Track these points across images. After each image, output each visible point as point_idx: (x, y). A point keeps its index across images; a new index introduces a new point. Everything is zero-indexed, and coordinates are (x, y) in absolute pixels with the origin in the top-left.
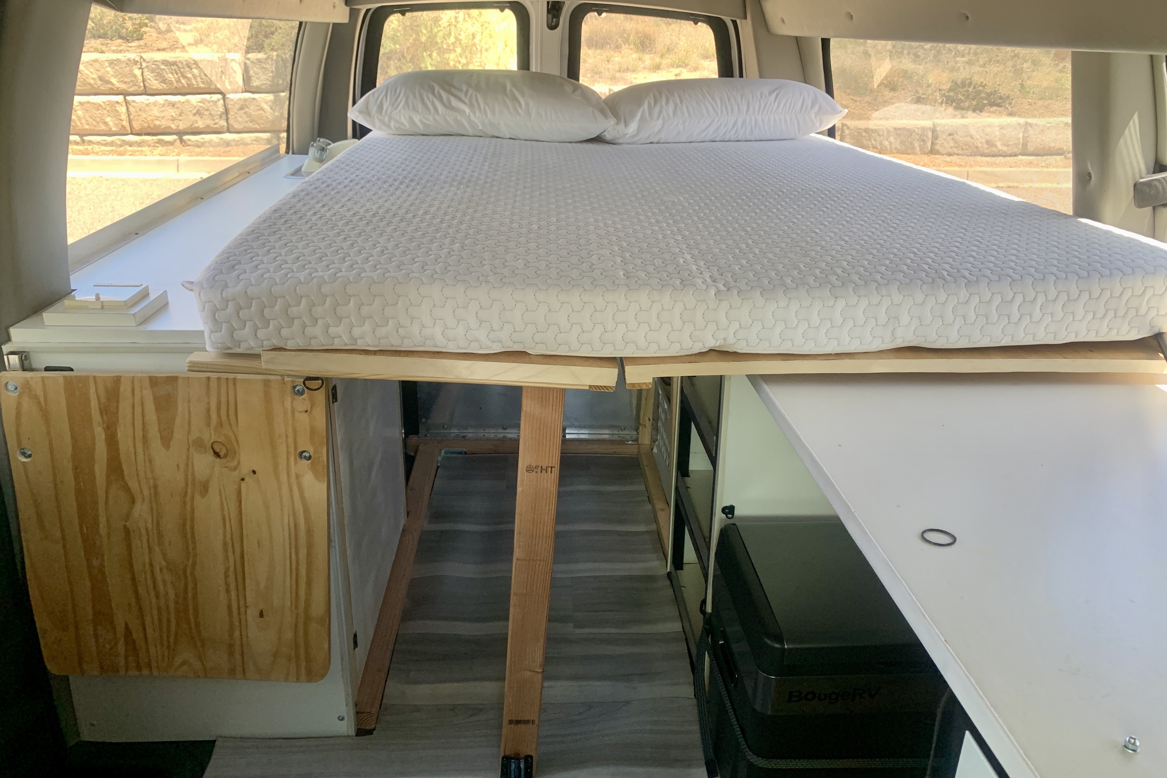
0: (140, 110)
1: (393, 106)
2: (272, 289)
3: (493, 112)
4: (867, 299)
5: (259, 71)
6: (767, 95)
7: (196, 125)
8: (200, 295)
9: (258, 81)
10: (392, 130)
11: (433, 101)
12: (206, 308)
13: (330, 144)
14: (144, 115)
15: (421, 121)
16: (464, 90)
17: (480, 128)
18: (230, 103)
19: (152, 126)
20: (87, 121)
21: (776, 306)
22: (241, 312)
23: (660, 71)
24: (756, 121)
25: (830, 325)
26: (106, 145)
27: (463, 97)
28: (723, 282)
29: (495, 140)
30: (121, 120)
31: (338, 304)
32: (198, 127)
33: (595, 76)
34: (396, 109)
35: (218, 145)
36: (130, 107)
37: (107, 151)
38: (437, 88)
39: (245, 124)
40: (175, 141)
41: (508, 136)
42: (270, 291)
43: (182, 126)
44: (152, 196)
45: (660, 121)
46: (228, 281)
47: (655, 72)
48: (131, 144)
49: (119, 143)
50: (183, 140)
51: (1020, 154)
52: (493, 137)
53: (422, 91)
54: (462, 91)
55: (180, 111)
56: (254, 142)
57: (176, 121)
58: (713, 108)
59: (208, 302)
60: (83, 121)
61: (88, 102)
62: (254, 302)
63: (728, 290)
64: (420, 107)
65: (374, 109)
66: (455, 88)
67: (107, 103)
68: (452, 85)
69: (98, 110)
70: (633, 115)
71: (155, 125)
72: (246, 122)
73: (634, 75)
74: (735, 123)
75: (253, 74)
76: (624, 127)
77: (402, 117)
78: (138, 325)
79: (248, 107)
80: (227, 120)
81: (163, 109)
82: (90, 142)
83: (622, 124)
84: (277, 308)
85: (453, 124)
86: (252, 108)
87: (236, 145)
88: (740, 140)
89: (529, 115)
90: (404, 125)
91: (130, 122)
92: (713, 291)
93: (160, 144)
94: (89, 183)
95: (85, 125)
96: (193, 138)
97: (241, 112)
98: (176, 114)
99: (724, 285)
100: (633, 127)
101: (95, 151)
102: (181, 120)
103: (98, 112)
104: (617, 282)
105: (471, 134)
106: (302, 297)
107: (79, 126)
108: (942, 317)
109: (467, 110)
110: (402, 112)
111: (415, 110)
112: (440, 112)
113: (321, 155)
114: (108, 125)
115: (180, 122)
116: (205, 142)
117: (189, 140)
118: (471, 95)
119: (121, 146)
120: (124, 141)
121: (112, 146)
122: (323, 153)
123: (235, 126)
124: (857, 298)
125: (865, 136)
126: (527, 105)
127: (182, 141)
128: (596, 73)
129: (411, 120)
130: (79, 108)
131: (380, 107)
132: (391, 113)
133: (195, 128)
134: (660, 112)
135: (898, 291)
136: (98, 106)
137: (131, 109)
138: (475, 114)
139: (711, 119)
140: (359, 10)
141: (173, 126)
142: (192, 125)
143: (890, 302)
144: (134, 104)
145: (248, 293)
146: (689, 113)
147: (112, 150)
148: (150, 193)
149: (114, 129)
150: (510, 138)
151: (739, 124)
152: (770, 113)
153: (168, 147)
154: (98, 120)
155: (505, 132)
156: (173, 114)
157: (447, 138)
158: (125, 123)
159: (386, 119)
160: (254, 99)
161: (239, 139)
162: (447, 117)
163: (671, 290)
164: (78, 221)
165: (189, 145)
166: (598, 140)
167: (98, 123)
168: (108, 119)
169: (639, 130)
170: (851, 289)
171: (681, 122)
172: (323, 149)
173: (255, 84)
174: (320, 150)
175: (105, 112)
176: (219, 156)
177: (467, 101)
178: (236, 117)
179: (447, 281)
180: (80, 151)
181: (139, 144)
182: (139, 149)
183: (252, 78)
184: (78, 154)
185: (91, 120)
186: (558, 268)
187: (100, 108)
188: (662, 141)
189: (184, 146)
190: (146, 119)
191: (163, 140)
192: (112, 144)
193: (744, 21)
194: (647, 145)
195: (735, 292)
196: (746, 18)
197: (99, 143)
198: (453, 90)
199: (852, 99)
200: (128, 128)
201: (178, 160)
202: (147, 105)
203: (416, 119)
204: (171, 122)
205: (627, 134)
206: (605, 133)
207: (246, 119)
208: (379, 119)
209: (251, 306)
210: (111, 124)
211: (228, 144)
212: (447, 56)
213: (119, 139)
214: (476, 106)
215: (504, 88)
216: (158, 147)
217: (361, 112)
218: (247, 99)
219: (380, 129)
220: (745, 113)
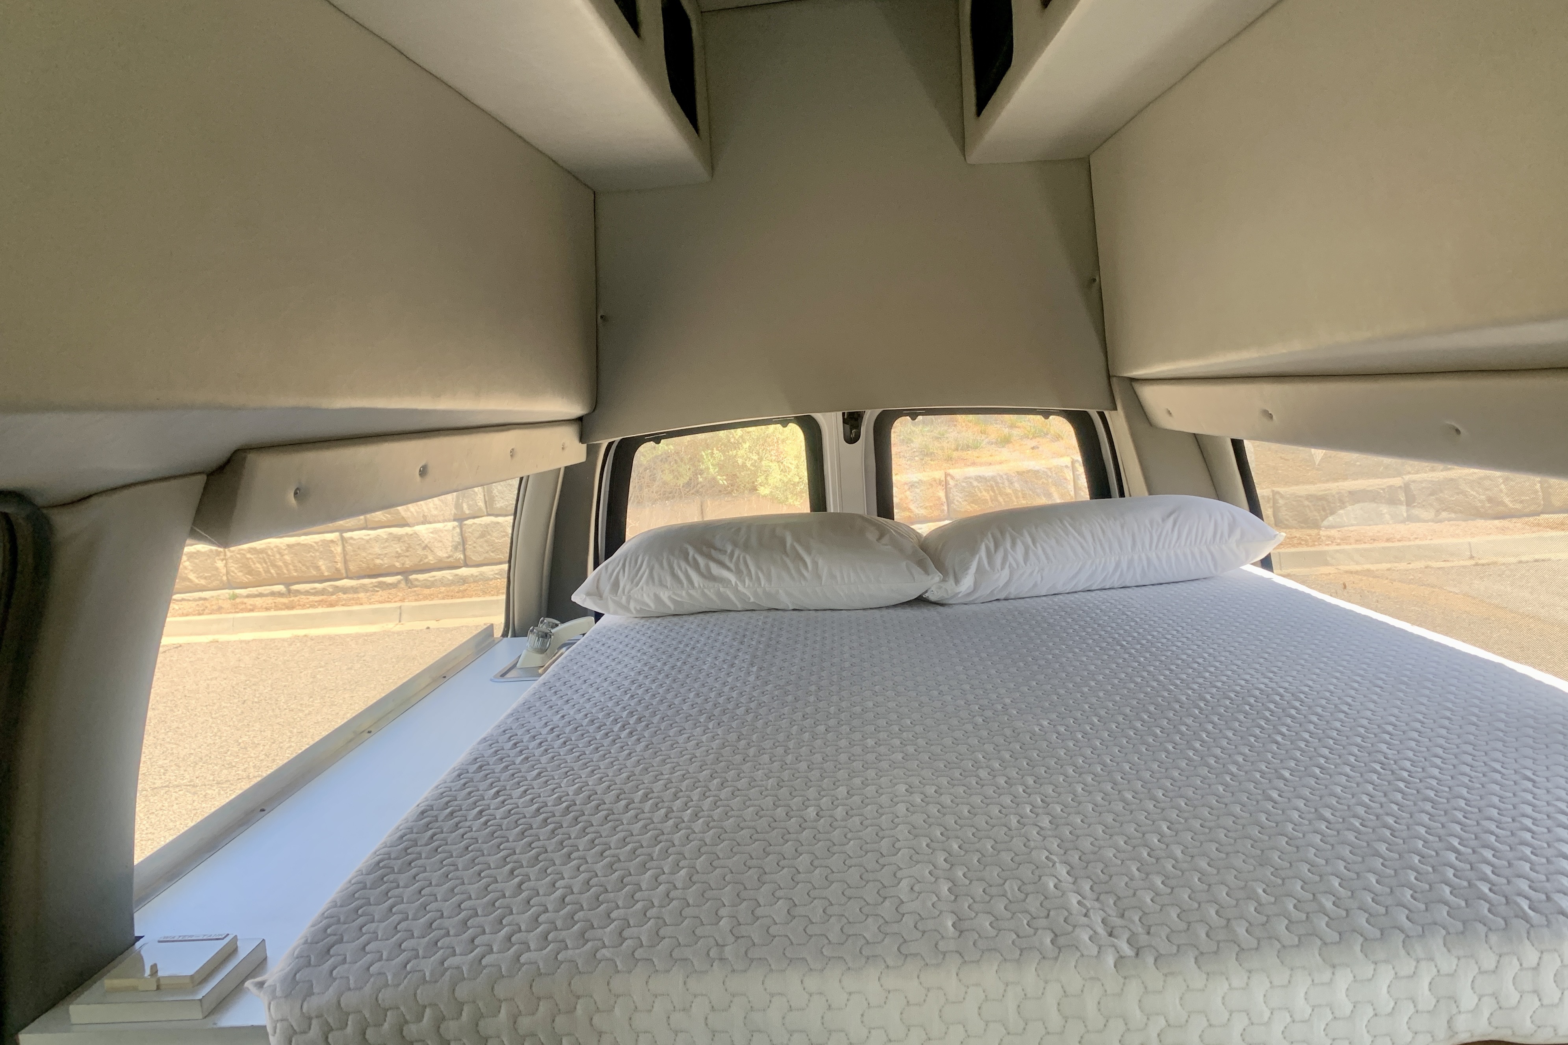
0: (359, 548)
1: (632, 582)
2: (380, 995)
3: (769, 579)
4: (1391, 967)
5: (505, 489)
6: (1160, 521)
7: (426, 561)
8: (269, 1009)
9: (502, 501)
10: (632, 613)
11: (686, 571)
12: (278, 1031)
13: (557, 625)
14: (364, 554)
15: (670, 598)
16: (729, 551)
17: (752, 600)
18: (467, 530)
19: (371, 566)
20: (296, 566)
21: (1226, 986)
22: (330, 1036)
23: (1010, 445)
24: (1148, 559)
25: (1330, 1016)
26: (315, 594)
27: (727, 561)
28: (1126, 935)
29: (773, 613)
30: (336, 562)
31: (482, 1016)
32: (428, 563)
33: (926, 458)
34: (637, 585)
35: (452, 583)
36: (346, 545)
37: (316, 602)
38: (691, 552)
39: (486, 555)
40: (399, 582)
41: (791, 608)
42: (377, 999)
43: (408, 563)
44: (364, 658)
45: (1006, 571)
46: (314, 982)
47: (1003, 447)
48: (345, 590)
49: (331, 590)
50: (410, 580)
51: (1542, 513)
52: (770, 609)
53: (672, 558)
54: (725, 552)
55: (407, 545)
56: (497, 576)
57: (401, 559)
58: (1082, 547)
59: (282, 1020)
60: (291, 567)
61: (299, 544)
62: (350, 1018)
63: (1137, 954)
64: (669, 580)
65: (606, 588)
66: (716, 549)
67: (320, 544)
68: (712, 546)
69: (309, 552)
70: (965, 568)
71: (375, 565)
72: (487, 552)
73: (975, 454)
74: (1118, 565)
75: (497, 494)
76: (954, 584)
77: (645, 595)
78: (205, 1017)
79: (489, 534)
80: (464, 550)
81: (387, 544)
82: (298, 592)
83: (951, 581)
84: (386, 1026)
85: (714, 597)
86: (495, 534)
87: (474, 582)
88: (1128, 585)
89: (819, 577)
90: (647, 605)
91: (346, 562)
92: (1110, 959)
93: (379, 587)
94: (291, 645)
95: (293, 572)
96: (421, 577)
97: (482, 540)
98: (402, 550)
99: (1128, 942)
100: (967, 582)
101: (301, 603)
102: (407, 556)
103: (308, 555)
104: (942, 946)
105: (740, 607)
106: (425, 1007)
107: (285, 574)
108: (1536, 992)
109: (732, 578)
110: (644, 589)
111: (662, 584)
112: (696, 585)
113: (543, 644)
114: (320, 570)
115: (407, 559)
116: (436, 580)
117: (417, 580)
118: (739, 557)
119: (332, 594)
120: (337, 587)
121: (323, 595)
122: (546, 640)
123: (474, 558)
124: (1373, 966)
125: (1308, 506)
126: (815, 563)
127: (407, 580)
128: (927, 455)
129: (657, 598)
130: (286, 552)
131: (616, 585)
132: (629, 592)
133: (424, 564)
134: (1005, 559)
135: (1445, 950)
136: (308, 547)
137: (349, 548)
138: (744, 582)
139: (1081, 563)
140: (598, 446)
141: (397, 564)
142: (421, 560)
143: (1435, 970)
144: (351, 541)
145: (342, 1005)
146: (1047, 558)
147: (322, 601)
148: (362, 654)
149: (326, 574)
150: (794, 610)
151: (1124, 565)
152: (1169, 547)
153: (390, 591)
154: (308, 564)
155: (786, 601)
156: (398, 550)
157: (706, 617)
158: (340, 565)
159: (624, 600)
160: (498, 523)
161: (477, 574)
162: (706, 591)
163: (1037, 961)
164: (270, 699)
165: (416, 586)
166: (921, 601)
167: (308, 568)
168: (321, 563)
169: (976, 586)
170: (1358, 948)
171: (1037, 569)
172: (546, 636)
173: (498, 505)
174: (542, 637)
175: (318, 554)
176: (452, 597)
177: (732, 566)
178: (474, 547)
179: (656, 963)
180: (284, 604)
181: (355, 590)
182: (355, 596)
183: (496, 498)
184: (281, 609)
185: (300, 565)
186: (843, 915)
187: (312, 550)
188: (1012, 596)
189: (410, 588)
190: (365, 558)
191: (384, 583)
192: (323, 592)
193: (1113, 412)
194: (989, 604)
195: (1150, 960)
196: (1115, 409)
197: (307, 593)
198: (713, 552)
199: (1281, 458)
200: (343, 571)
201: (400, 607)
202: (368, 541)
203: (664, 595)
204: (395, 559)
205: (959, 593)
206: (927, 595)
207: (487, 548)
208: (614, 601)
209: (347, 1024)
210: (323, 568)
211: (464, 580)
212: (733, 453)
213: (331, 585)
214: (745, 572)
215: (783, 542)
216: (378, 591)
217: (588, 594)
218: (489, 525)
219: (615, 613)
220: (1130, 551)
